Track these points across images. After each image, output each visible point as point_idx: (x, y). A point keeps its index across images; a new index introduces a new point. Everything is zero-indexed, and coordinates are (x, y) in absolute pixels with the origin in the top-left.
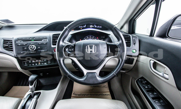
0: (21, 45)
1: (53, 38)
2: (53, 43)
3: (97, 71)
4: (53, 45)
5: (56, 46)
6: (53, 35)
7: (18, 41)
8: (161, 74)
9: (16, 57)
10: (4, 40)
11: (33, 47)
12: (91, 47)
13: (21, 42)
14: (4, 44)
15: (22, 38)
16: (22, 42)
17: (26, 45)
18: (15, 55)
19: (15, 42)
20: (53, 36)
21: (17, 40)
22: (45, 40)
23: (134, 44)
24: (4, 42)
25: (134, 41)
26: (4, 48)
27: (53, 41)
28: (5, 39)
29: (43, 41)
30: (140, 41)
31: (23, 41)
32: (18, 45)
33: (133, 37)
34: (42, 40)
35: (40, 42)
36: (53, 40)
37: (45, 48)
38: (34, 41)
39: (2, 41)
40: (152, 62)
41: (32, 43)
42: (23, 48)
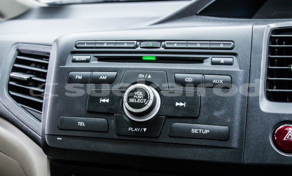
0: (85, 81)
1: (271, 51)
2: (269, 84)
4: (271, 97)
6: (275, 31)
7: (77, 57)
9: (46, 148)
10: (20, 53)
11: (146, 96)
13: (87, 61)
14: (15, 69)
15: (96, 41)
16: (95, 64)
17: (110, 81)
18: (46, 132)
19: (61, 61)
20: (272, 40)
21: (73, 53)
22: (223, 60)
24: (18, 61)
26: (11, 88)
27: (270, 73)
28: (23, 48)
29: (207, 65)
31: (100, 59)
32: (72, 80)
34: (201, 61)
35: (187, 72)
36: (271, 61)
37: (217, 114)
38: (159, 60)
39: (12, 54)
41: (145, 72)
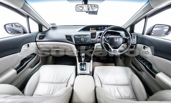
0: (77, 38)
3: (118, 50)
6: (91, 33)
8: (147, 51)
12: (116, 39)
17: (80, 38)
21: (75, 36)
22: (88, 36)
23: (134, 38)
25: (134, 37)
30: (137, 37)
31: (78, 36)
33: (133, 34)
34: (86, 36)
38: (83, 36)
40: (143, 46)
42: (79, 40)
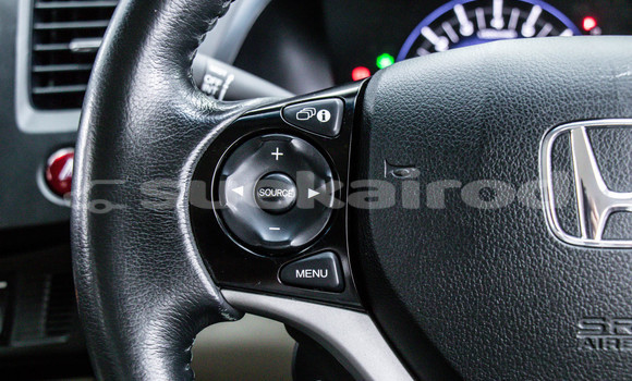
2: (36, 79)
5: (82, 122)
27: (37, 58)
